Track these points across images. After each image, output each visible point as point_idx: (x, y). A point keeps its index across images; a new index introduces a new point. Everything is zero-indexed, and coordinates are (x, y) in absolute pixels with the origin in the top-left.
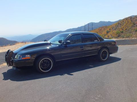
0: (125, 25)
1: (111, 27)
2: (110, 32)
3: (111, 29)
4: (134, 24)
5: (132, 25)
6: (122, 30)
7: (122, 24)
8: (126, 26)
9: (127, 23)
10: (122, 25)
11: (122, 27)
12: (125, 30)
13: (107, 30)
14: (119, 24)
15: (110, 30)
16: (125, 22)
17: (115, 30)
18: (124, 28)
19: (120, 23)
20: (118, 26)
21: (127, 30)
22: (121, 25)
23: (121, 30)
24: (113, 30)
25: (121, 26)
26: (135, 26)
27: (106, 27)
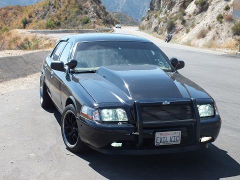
0: (63, 8)
1: (32, 9)
2: (31, 22)
3: (33, 15)
4: (81, 9)
5: (76, 9)
6: (59, 19)
7: (57, 6)
8: (65, 11)
9: (67, 6)
10: (58, 9)
11: (58, 12)
12: (63, 19)
13: (23, 18)
14: (50, 5)
15: (30, 17)
16: (64, 3)
17: (43, 18)
18: (61, 15)
19: (53, 2)
20: (48, 10)
21: (67, 21)
22: (55, 7)
23: (56, 20)
24: (39, 19)
25: (56, 10)
26: (82, 13)
27: (20, 9)
